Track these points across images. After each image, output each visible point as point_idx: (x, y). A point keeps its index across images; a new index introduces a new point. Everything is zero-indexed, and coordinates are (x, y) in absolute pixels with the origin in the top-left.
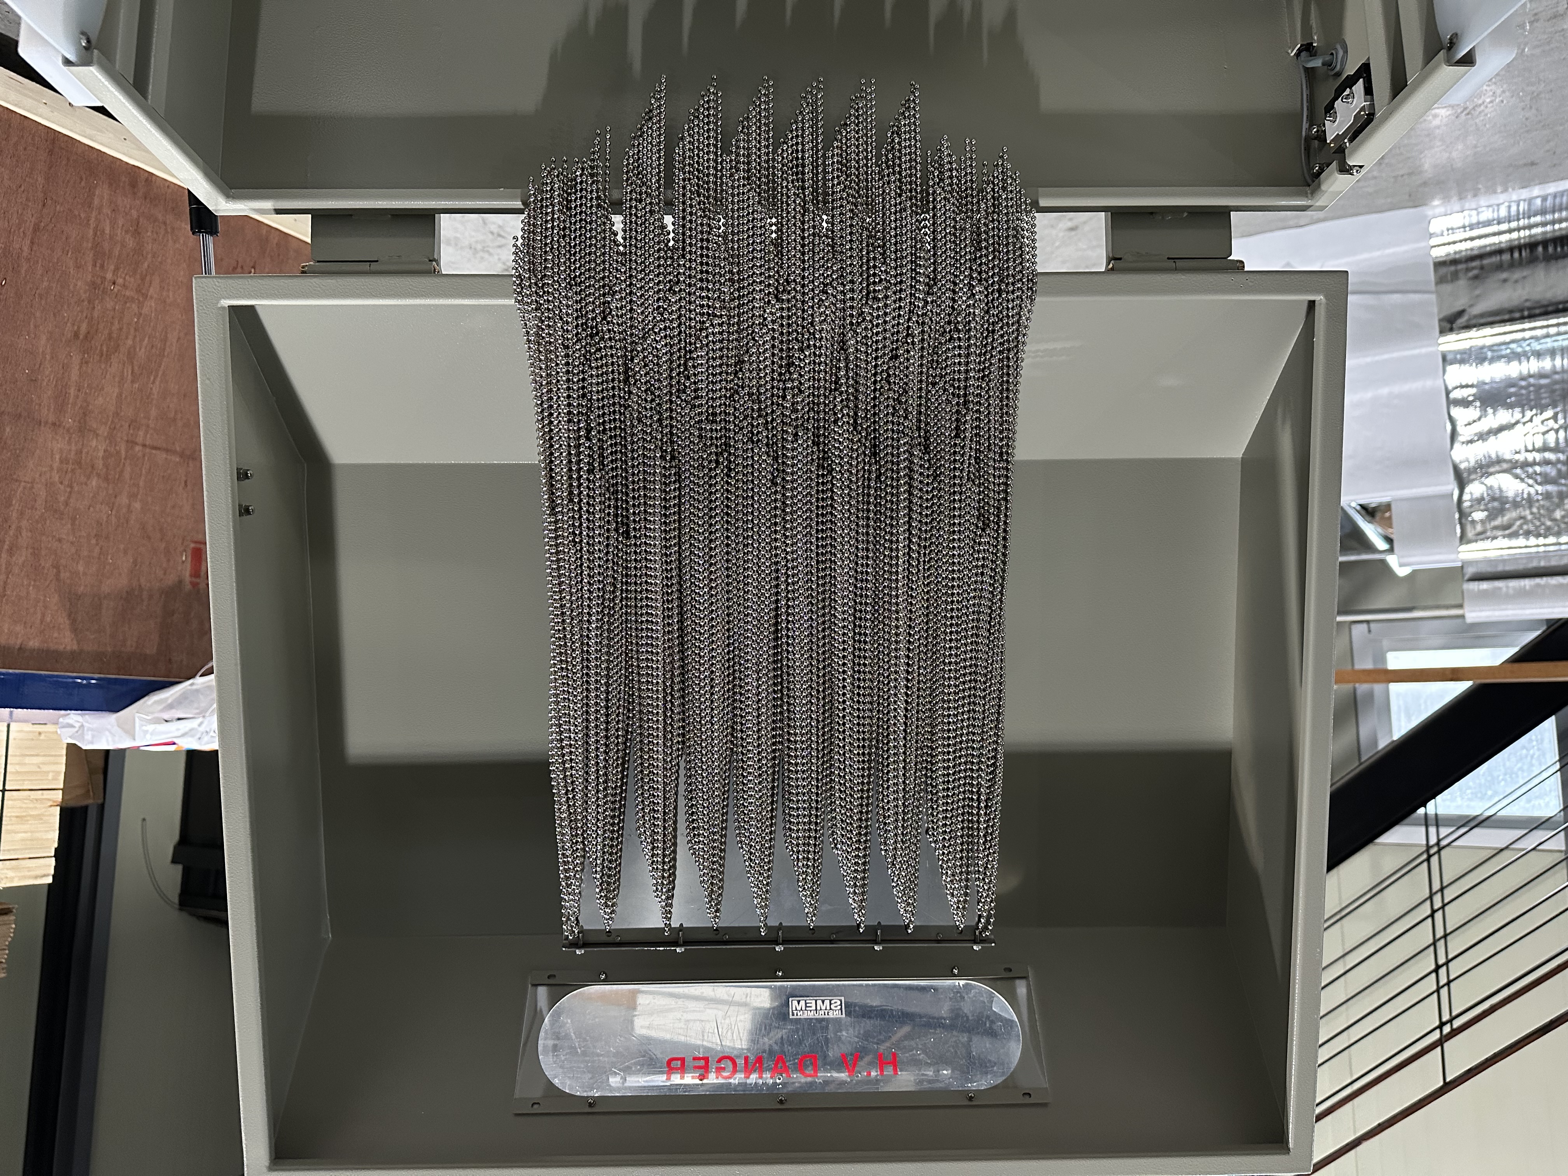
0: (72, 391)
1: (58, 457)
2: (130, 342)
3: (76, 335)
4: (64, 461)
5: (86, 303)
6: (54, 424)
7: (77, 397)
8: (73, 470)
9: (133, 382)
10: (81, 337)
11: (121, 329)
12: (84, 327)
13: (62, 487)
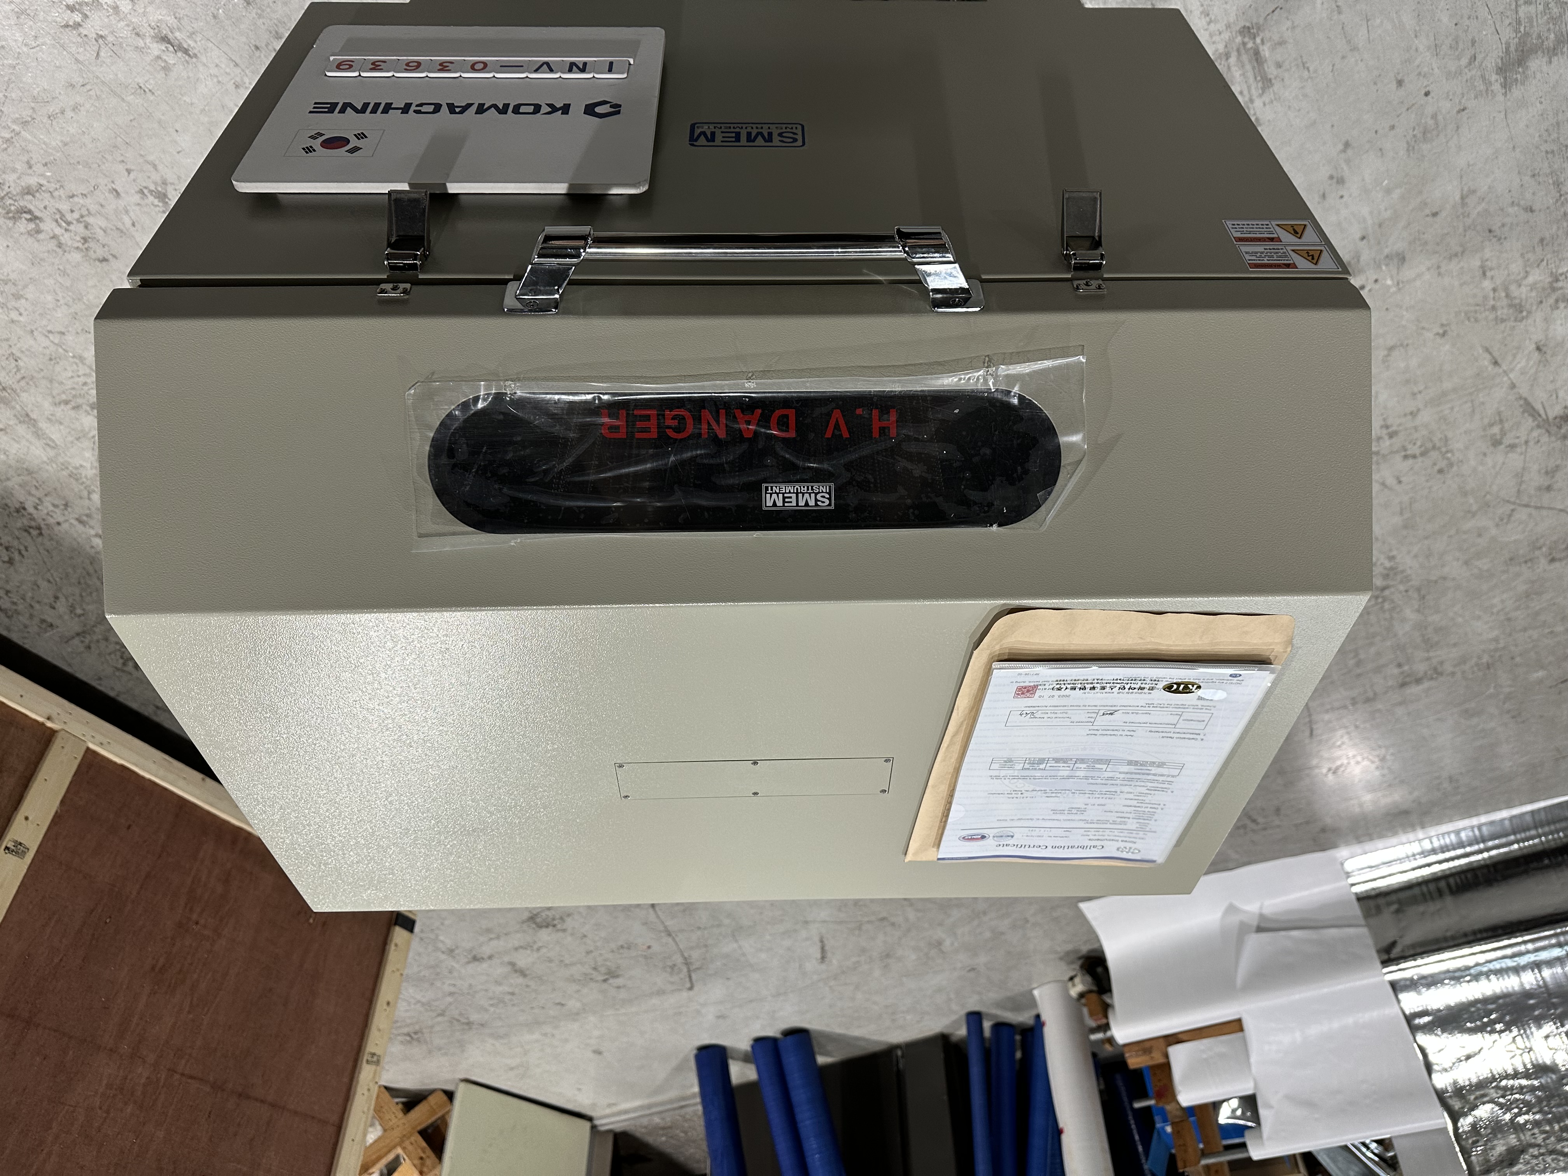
0: (135, 1020)
1: (105, 1082)
2: (195, 976)
3: (153, 968)
4: (109, 1086)
5: (169, 940)
6: (111, 1050)
7: (138, 1024)
8: (114, 1096)
9: (189, 1012)
10: (157, 970)
11: (191, 964)
12: (162, 961)
13: (99, 1112)
